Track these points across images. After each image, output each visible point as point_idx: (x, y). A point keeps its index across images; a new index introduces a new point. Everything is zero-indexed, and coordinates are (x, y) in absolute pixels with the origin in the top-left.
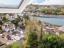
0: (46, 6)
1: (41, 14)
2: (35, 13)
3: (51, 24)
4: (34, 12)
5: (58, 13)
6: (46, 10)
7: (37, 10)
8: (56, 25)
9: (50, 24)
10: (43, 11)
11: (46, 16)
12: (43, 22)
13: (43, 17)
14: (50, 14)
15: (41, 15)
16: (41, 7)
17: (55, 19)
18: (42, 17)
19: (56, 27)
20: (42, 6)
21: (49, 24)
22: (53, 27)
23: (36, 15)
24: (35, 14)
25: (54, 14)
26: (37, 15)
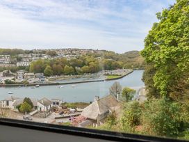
0: (44, 52)
1: (32, 76)
2: (12, 75)
3: (65, 103)
4: (6, 71)
5: (79, 68)
6: (45, 63)
7: (18, 64)
8: (77, 103)
9: (61, 102)
10: (38, 66)
11: (47, 80)
12: (40, 102)
13: (40, 85)
14: (59, 75)
15: (32, 81)
16: (30, 56)
17: (73, 85)
18: (35, 85)
19: (78, 110)
20: (31, 52)
21: (57, 103)
22: (71, 110)
23: (17, 81)
24: (13, 78)
25: (69, 74)
26: (20, 82)
